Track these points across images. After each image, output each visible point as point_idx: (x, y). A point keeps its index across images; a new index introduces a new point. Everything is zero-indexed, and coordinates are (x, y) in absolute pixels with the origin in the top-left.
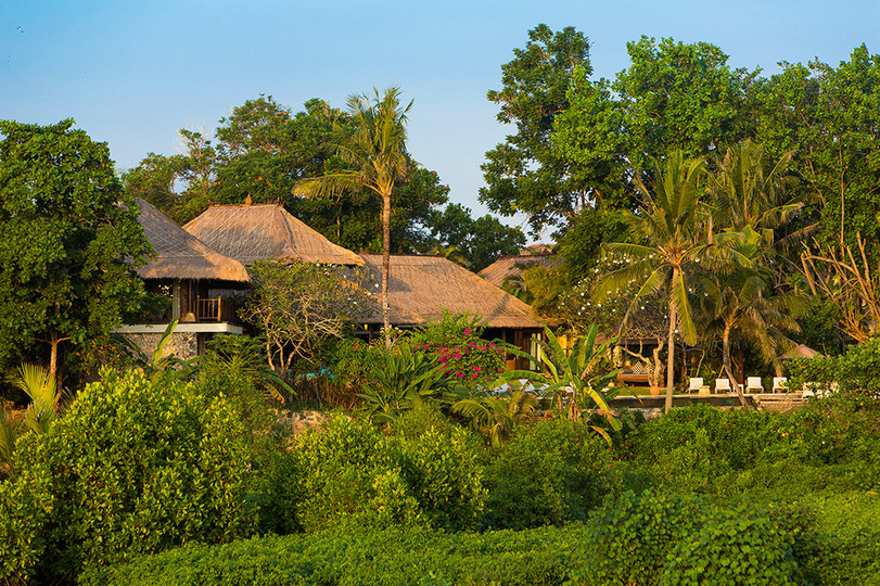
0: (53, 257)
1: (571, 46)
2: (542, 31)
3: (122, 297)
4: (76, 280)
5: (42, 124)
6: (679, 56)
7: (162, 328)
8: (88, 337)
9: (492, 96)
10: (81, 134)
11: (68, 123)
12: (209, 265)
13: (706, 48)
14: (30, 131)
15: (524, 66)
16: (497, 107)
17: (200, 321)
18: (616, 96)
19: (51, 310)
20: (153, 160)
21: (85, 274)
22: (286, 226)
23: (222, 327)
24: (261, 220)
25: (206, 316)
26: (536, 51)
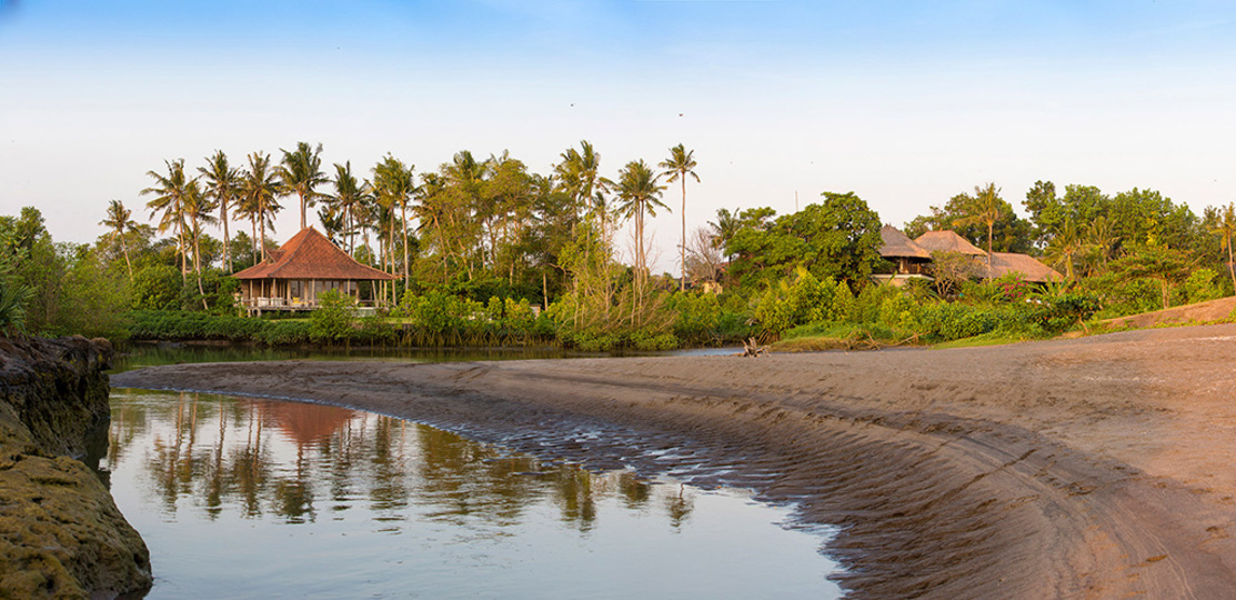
0: (843, 245)
1: (1050, 187)
2: (1039, 182)
3: (872, 261)
4: (853, 254)
5: (842, 193)
6: (1082, 190)
7: (890, 276)
8: (858, 277)
9: (1023, 203)
10: (856, 197)
11: (852, 193)
12: (913, 251)
13: (1093, 188)
14: (836, 196)
15: (1034, 193)
16: (1025, 207)
17: (910, 273)
18: (1064, 204)
19: (844, 266)
20: (919, 218)
21: (857, 252)
22: (954, 238)
23: (920, 276)
24: (947, 236)
25: (913, 271)
26: (1037, 189)
